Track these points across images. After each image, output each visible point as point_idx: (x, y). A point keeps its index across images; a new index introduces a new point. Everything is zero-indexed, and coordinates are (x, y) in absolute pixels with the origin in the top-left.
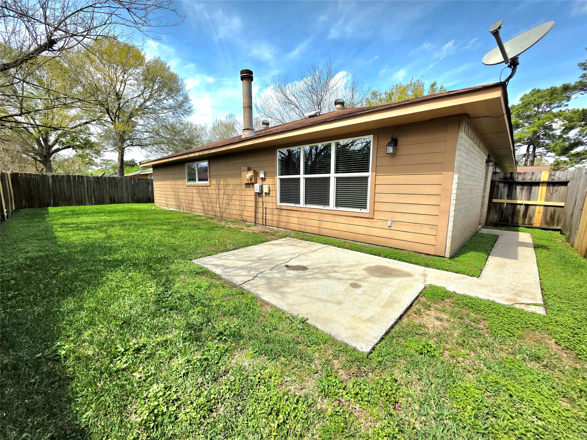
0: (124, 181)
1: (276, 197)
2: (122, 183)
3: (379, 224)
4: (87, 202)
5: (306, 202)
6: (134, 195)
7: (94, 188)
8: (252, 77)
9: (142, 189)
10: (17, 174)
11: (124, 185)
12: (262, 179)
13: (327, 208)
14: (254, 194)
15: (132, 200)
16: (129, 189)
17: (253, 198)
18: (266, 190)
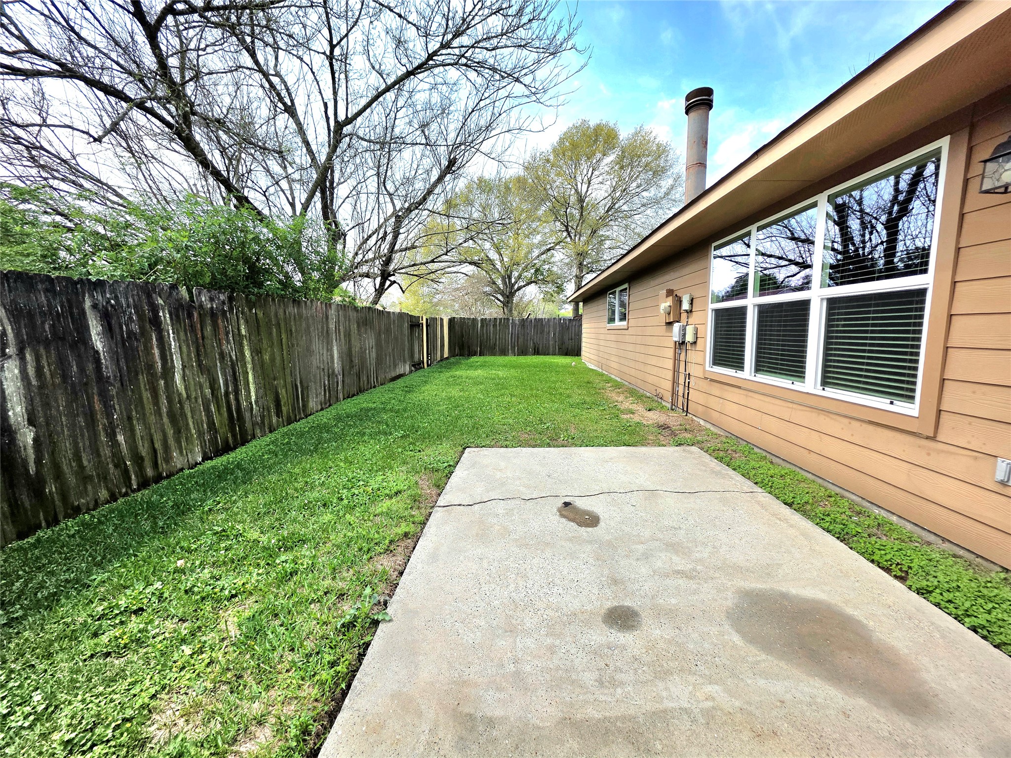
0: (551, 323)
1: (704, 351)
2: (549, 326)
3: (959, 464)
4: (510, 351)
5: (759, 368)
6: (563, 343)
7: (518, 334)
8: (712, 101)
9: (573, 335)
10: (454, 318)
11: (551, 329)
12: (686, 311)
13: (798, 386)
14: (672, 345)
15: (559, 351)
16: (557, 335)
17: (670, 353)
18: (689, 338)
